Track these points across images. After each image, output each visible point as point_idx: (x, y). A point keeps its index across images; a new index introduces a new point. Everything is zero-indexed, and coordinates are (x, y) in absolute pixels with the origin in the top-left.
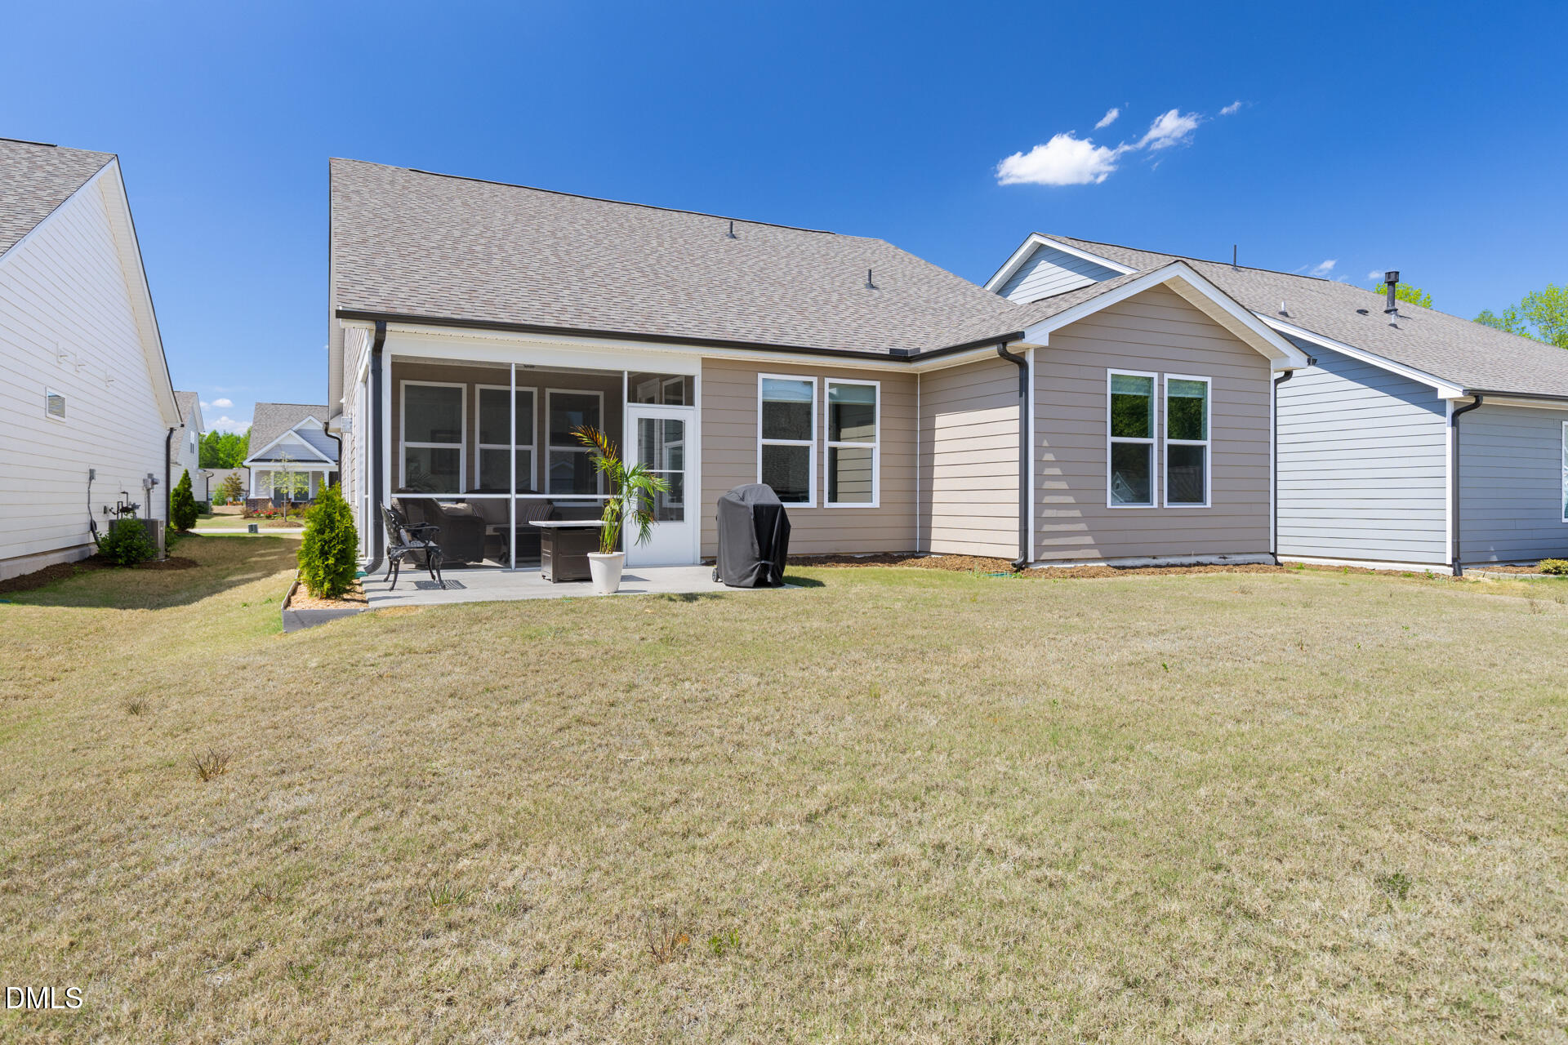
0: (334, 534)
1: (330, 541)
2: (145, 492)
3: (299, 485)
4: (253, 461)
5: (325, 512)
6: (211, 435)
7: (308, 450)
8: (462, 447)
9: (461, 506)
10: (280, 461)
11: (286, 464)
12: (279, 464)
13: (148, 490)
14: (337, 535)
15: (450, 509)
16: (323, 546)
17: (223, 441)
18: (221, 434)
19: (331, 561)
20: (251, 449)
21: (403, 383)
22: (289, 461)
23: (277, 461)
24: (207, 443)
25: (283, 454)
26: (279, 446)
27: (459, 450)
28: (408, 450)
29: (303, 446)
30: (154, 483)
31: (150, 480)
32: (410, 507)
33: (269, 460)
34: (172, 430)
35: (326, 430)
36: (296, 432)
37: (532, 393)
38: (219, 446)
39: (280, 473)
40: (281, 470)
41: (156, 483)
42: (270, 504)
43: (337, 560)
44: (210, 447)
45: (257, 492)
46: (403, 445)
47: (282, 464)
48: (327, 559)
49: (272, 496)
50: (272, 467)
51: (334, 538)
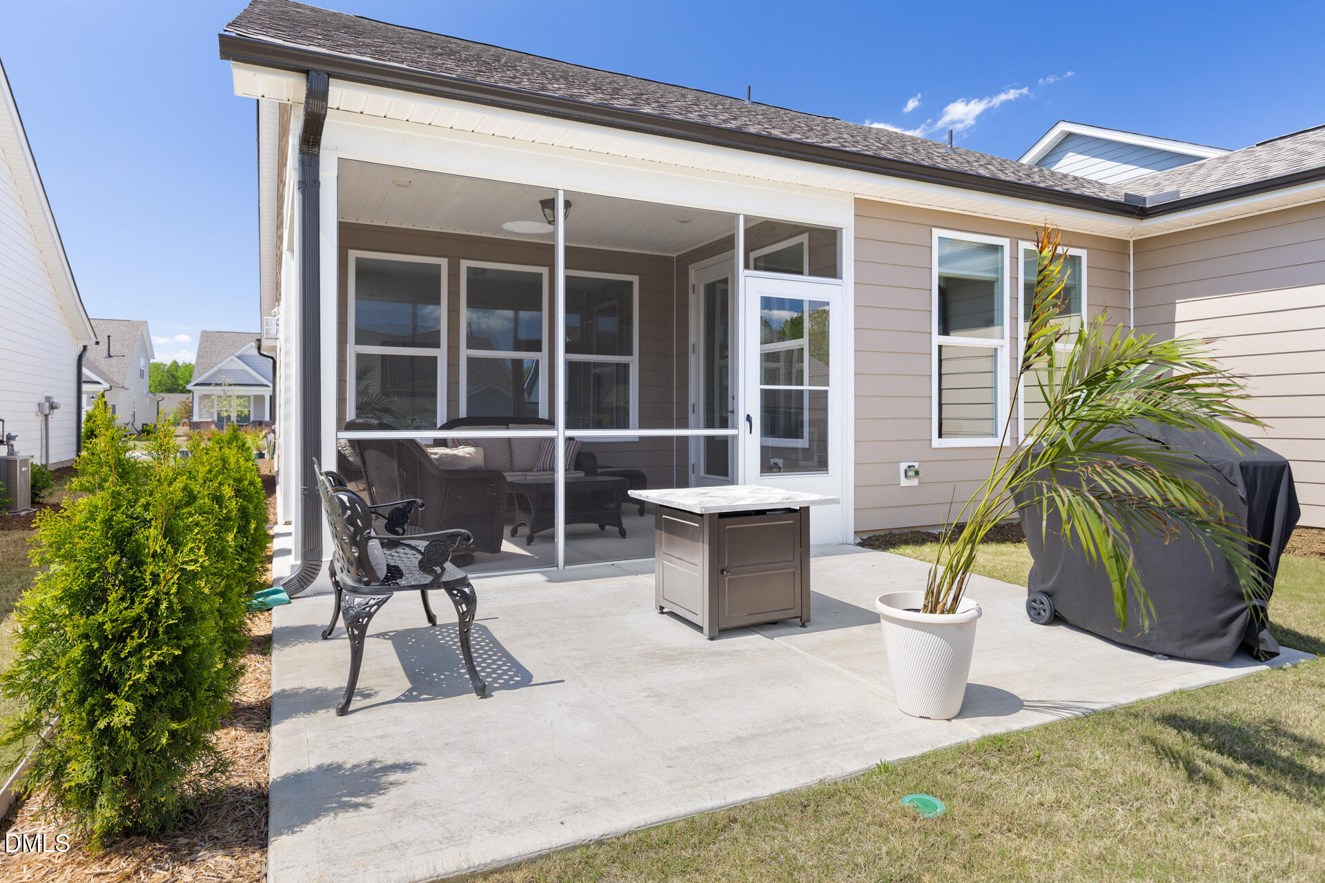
0: (137, 609)
1: (121, 638)
2: (41, 418)
3: (240, 409)
4: (196, 385)
5: (108, 523)
6: (172, 365)
7: (250, 375)
8: (441, 354)
9: (463, 451)
10: (220, 385)
11: (227, 388)
12: (218, 388)
13: (46, 416)
14: (152, 611)
15: (443, 458)
16: (92, 654)
17: (183, 369)
18: (180, 364)
19: (123, 714)
20: (195, 374)
21: (353, 254)
22: (230, 385)
23: (217, 385)
24: (168, 371)
25: (223, 379)
26: (220, 371)
27: (436, 358)
28: (359, 357)
29: (245, 371)
30: (53, 407)
31: (47, 404)
32: (370, 454)
33: (209, 384)
34: (85, 348)
35: (259, 348)
36: (238, 357)
37: (540, 275)
38: (179, 374)
39: (221, 397)
40: (221, 393)
41: (56, 408)
42: (213, 426)
43: (149, 702)
44: (172, 375)
45: (200, 416)
46: (353, 349)
47: (223, 388)
48: (109, 708)
49: (216, 419)
50: (216, 391)
51: (137, 620)
